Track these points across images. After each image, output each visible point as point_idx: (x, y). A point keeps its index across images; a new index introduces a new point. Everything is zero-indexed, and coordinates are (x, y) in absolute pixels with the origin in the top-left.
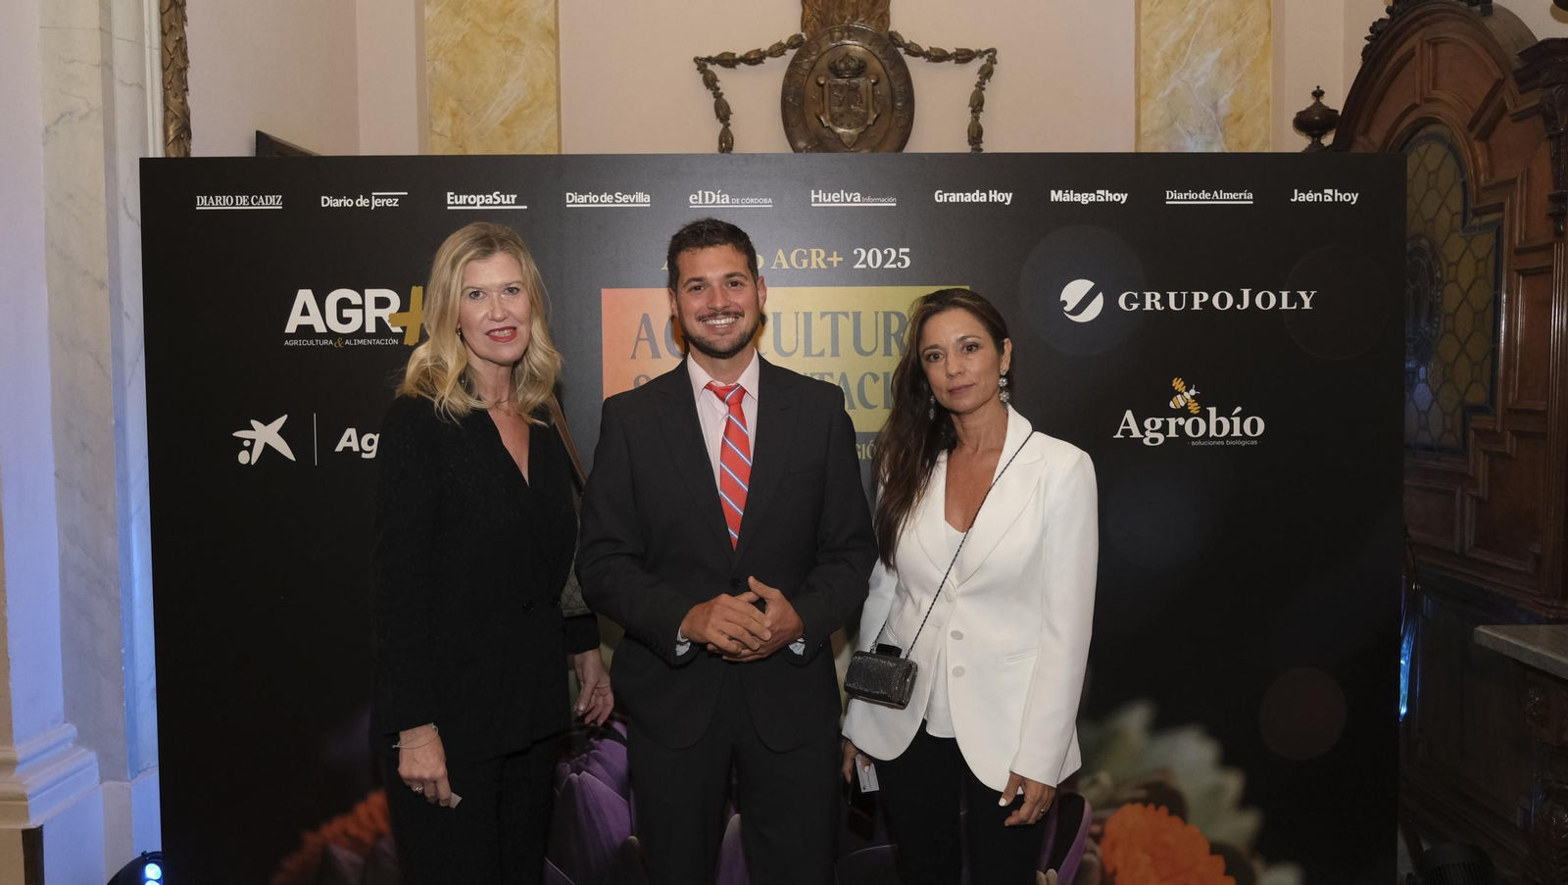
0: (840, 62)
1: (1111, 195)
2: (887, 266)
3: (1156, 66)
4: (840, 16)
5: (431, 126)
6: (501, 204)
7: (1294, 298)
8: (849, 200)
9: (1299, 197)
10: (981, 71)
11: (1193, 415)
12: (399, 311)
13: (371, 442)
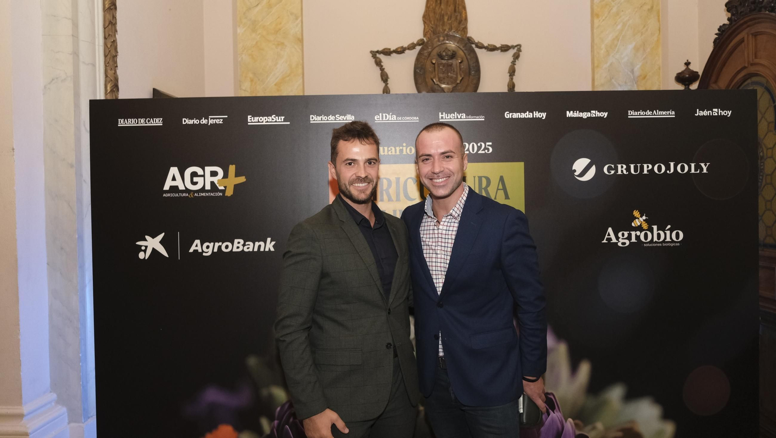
0: (444, 51)
1: (599, 113)
2: (480, 152)
3: (602, 52)
4: (443, 30)
5: (240, 86)
6: (276, 122)
7: (698, 167)
8: (459, 117)
9: (700, 113)
10: (514, 55)
11: (644, 230)
12: (222, 178)
13: (208, 247)
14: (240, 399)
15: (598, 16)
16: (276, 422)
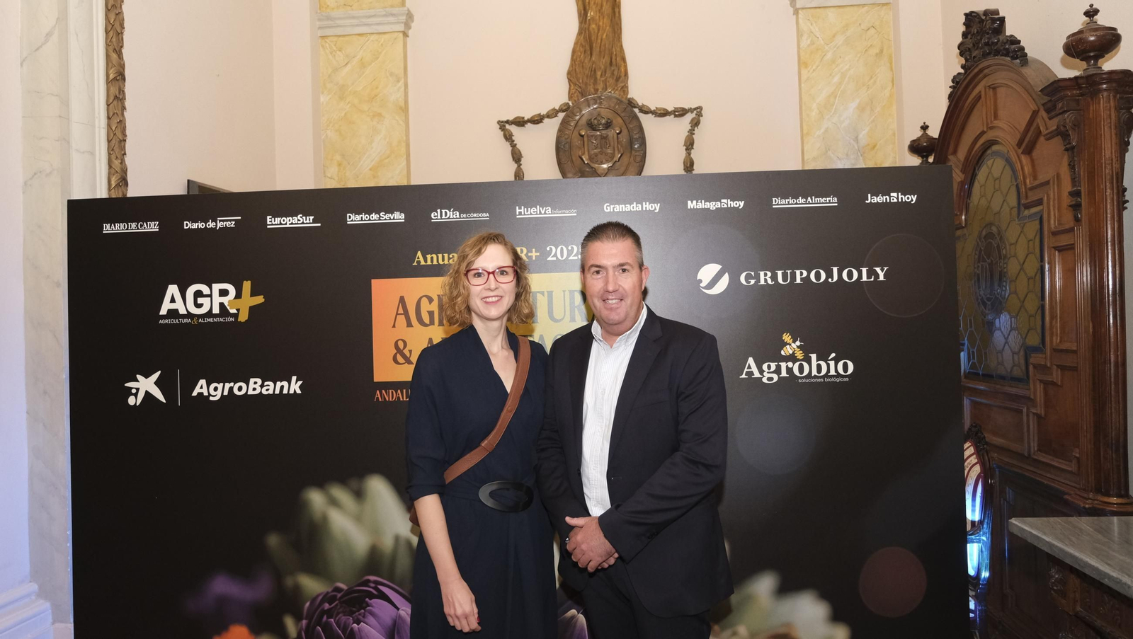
0: (595, 119)
1: (732, 202)
2: (571, 258)
3: (814, 114)
4: (594, 89)
5: (324, 172)
6: (303, 223)
7: (871, 273)
8: (543, 212)
9: (872, 199)
10: (692, 120)
11: (799, 360)
12: (235, 298)
13: (216, 389)
14: (258, 591)
15: (806, 65)
16: (304, 622)
